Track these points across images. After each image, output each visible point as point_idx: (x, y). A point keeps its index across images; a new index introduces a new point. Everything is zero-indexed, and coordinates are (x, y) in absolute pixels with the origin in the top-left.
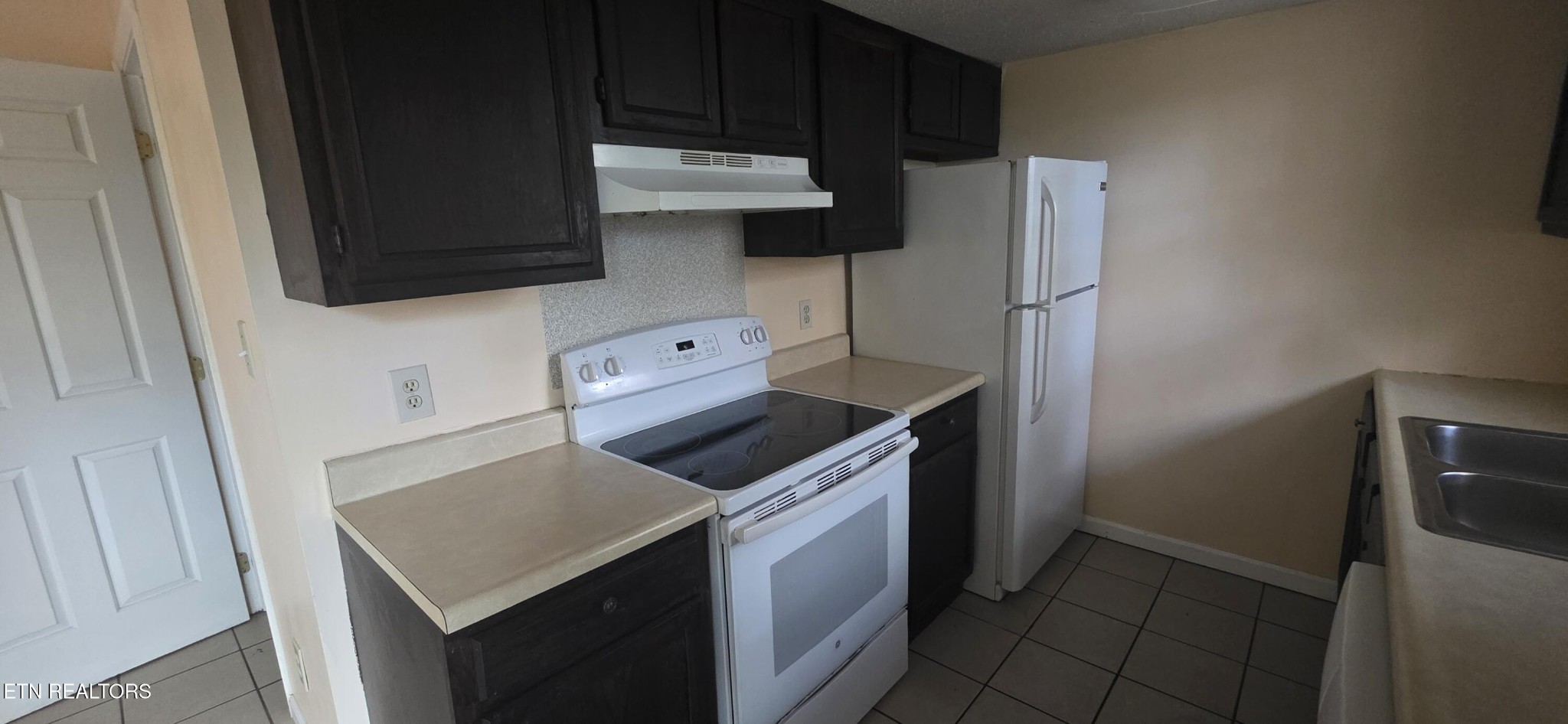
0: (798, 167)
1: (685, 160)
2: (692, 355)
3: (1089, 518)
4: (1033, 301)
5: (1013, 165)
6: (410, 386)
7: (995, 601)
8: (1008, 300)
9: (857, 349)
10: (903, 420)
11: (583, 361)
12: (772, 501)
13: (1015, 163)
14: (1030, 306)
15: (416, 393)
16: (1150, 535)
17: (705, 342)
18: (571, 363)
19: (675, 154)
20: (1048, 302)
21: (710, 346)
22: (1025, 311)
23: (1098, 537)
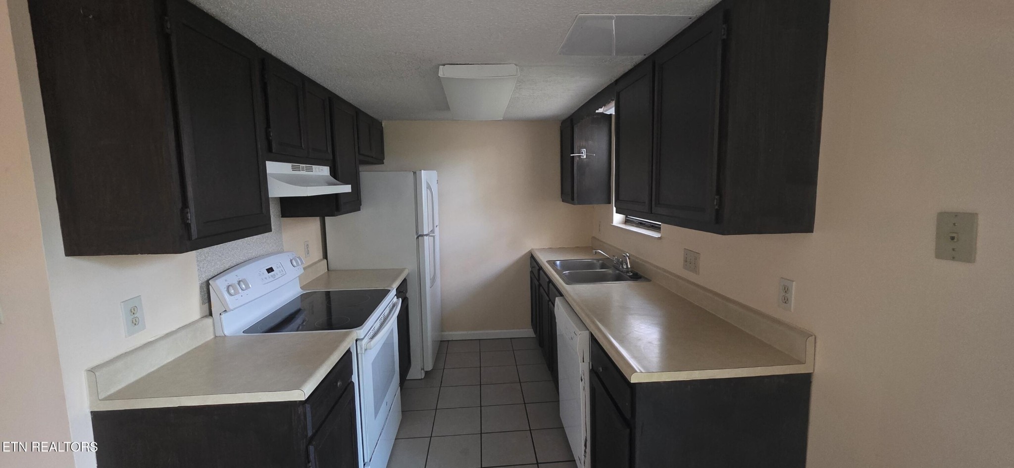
0: (325, 171)
1: (294, 169)
2: (274, 275)
3: (443, 333)
4: (427, 233)
5: (415, 173)
6: (133, 311)
7: (421, 379)
8: (417, 233)
9: (332, 267)
10: (393, 292)
11: (226, 284)
12: (370, 332)
13: (416, 173)
14: (426, 235)
15: (136, 316)
16: (469, 332)
17: (278, 268)
18: (219, 285)
19: (289, 165)
20: (433, 231)
21: (280, 269)
22: (425, 237)
23: (448, 341)
